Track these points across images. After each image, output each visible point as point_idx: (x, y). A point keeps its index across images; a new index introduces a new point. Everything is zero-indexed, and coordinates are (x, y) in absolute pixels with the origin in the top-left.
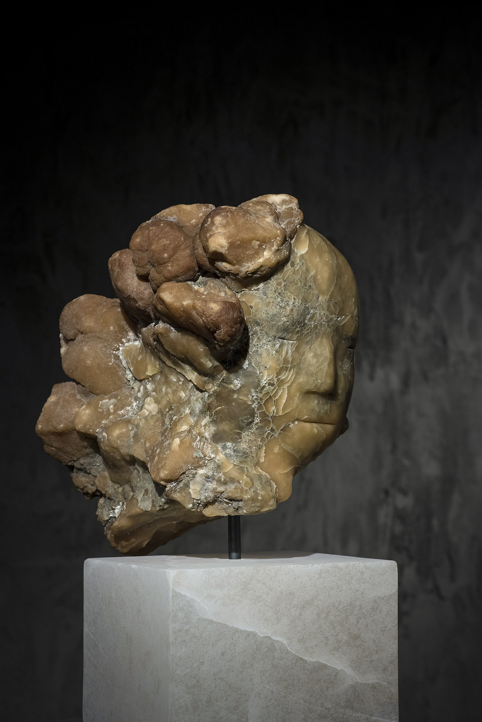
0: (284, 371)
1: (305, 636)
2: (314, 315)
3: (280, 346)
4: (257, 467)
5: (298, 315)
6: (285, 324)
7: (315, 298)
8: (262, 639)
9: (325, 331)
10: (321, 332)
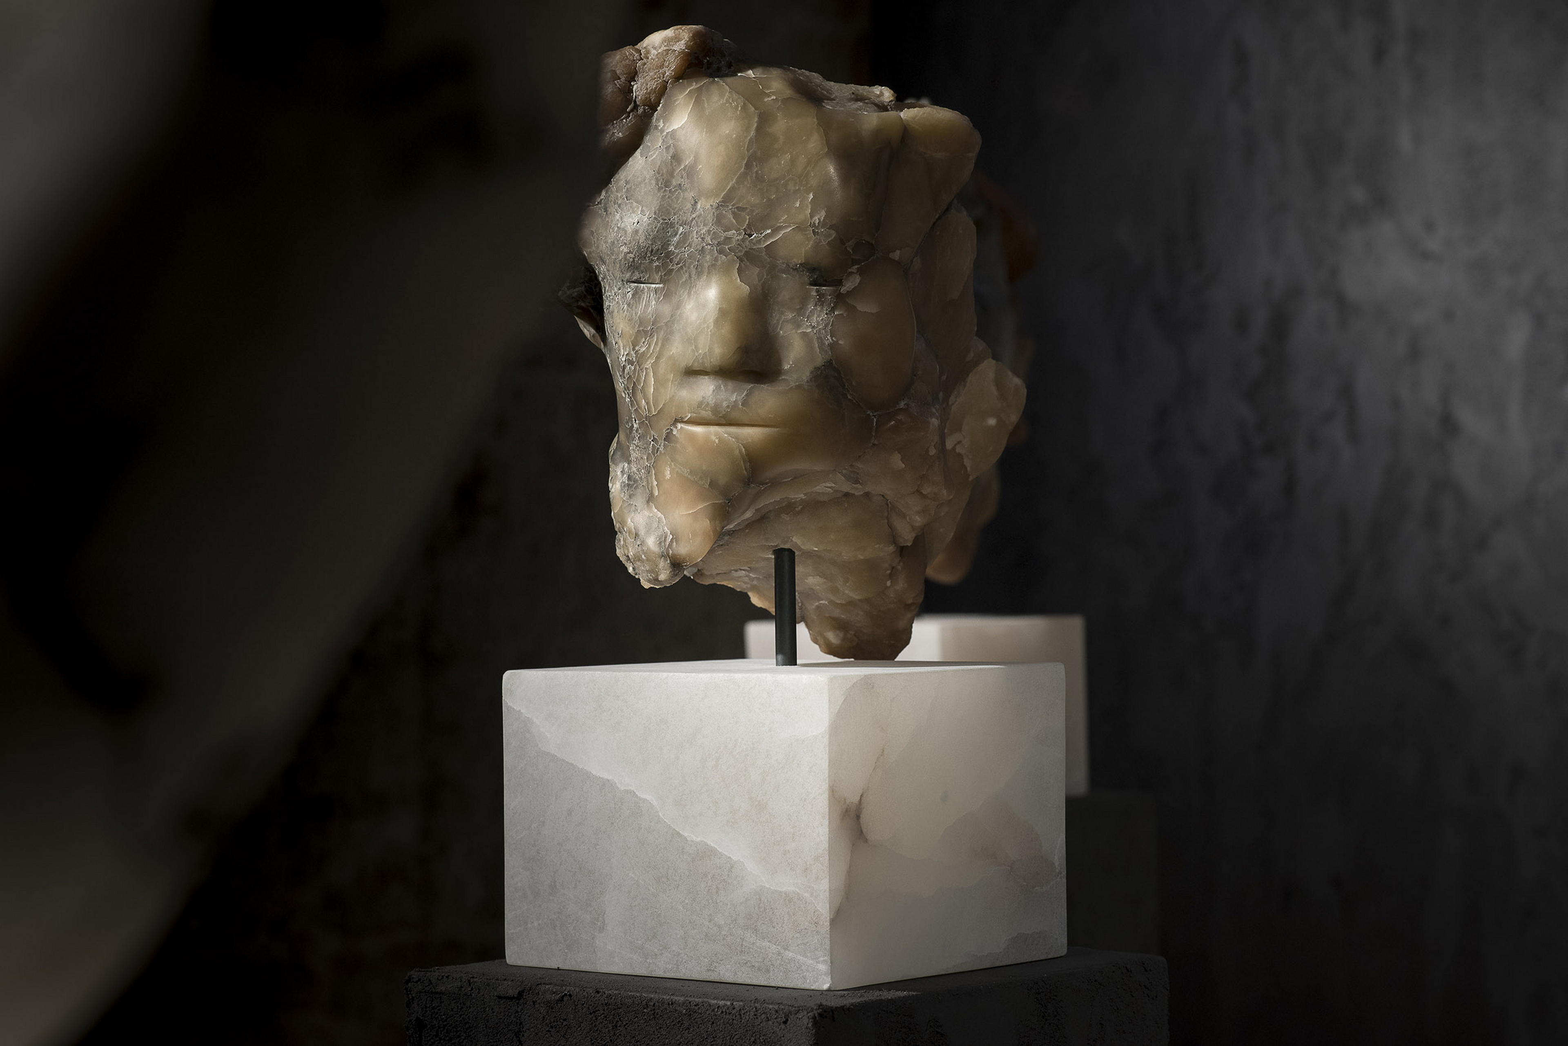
0: (642, 338)
1: (684, 796)
2: (685, 236)
3: (633, 295)
4: (651, 504)
5: (647, 239)
6: (628, 257)
7: (689, 206)
8: (623, 794)
9: (713, 262)
10: (706, 265)
